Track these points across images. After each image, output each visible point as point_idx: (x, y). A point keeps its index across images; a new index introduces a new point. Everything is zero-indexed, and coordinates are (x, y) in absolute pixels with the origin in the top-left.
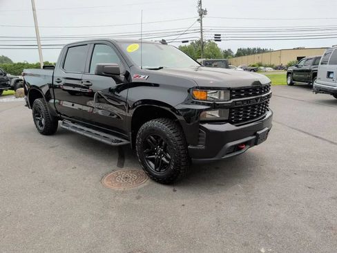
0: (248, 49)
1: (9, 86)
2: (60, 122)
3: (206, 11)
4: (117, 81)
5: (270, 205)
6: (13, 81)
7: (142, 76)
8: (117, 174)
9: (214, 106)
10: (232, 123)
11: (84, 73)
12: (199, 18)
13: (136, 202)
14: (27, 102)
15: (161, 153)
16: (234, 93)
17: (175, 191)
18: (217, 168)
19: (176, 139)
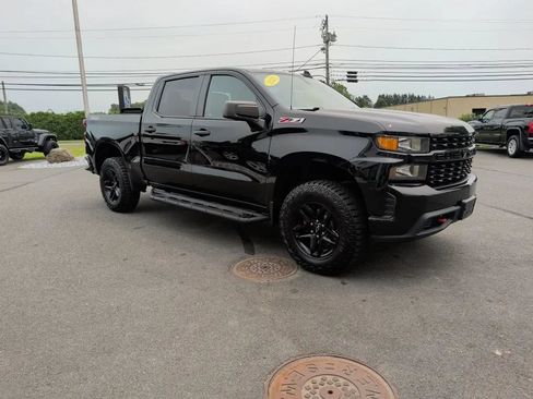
0: (395, 96)
1: (36, 145)
3: (334, 35)
4: (254, 126)
5: (490, 301)
6: (42, 137)
7: (295, 120)
8: (249, 262)
9: (409, 160)
10: (431, 186)
11: (195, 117)
12: (324, 45)
13: (294, 296)
14: (91, 164)
15: (321, 230)
16: (435, 142)
17: (344, 284)
18: (396, 257)
19: (349, 208)
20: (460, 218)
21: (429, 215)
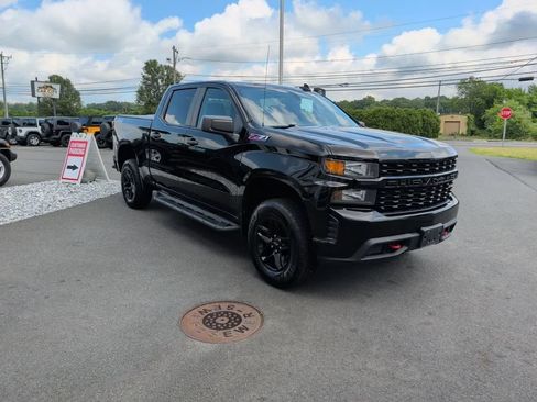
2: (154, 192)
4: (230, 140)
7: (262, 137)
9: (354, 184)
10: (381, 211)
16: (385, 168)
20: (419, 246)
21: (374, 241)
